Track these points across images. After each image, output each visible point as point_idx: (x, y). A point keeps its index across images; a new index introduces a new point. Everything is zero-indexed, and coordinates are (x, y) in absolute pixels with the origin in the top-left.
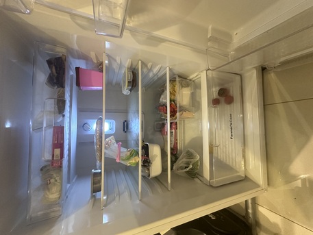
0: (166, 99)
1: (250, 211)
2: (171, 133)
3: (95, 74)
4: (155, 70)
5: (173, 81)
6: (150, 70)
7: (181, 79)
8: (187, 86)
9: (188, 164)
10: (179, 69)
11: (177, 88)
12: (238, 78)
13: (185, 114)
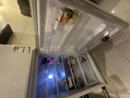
0: (69, 63)
1: (107, 96)
2: (73, 74)
3: (52, 60)
4: (65, 57)
5: (69, 58)
6: (64, 57)
7: (72, 58)
8: (73, 59)
9: (80, 81)
10: (70, 56)
11: (71, 60)
12: (85, 54)
13: (75, 66)
